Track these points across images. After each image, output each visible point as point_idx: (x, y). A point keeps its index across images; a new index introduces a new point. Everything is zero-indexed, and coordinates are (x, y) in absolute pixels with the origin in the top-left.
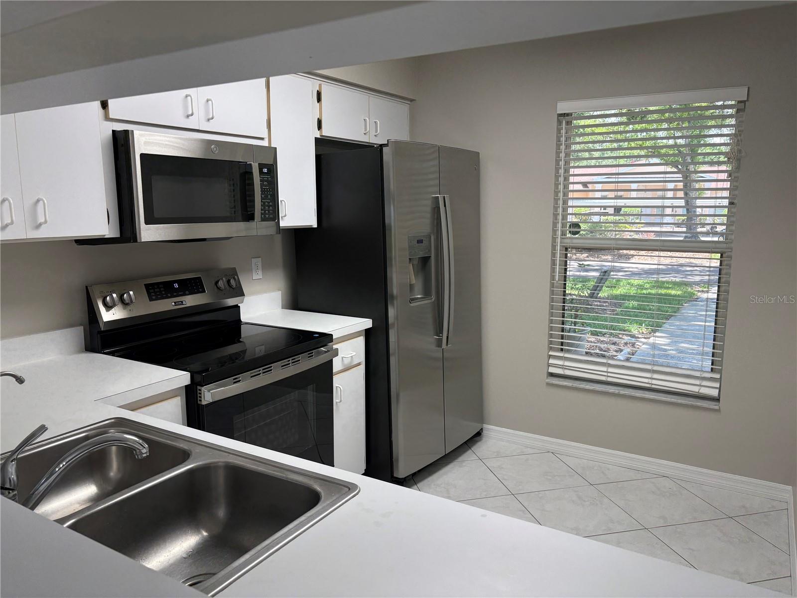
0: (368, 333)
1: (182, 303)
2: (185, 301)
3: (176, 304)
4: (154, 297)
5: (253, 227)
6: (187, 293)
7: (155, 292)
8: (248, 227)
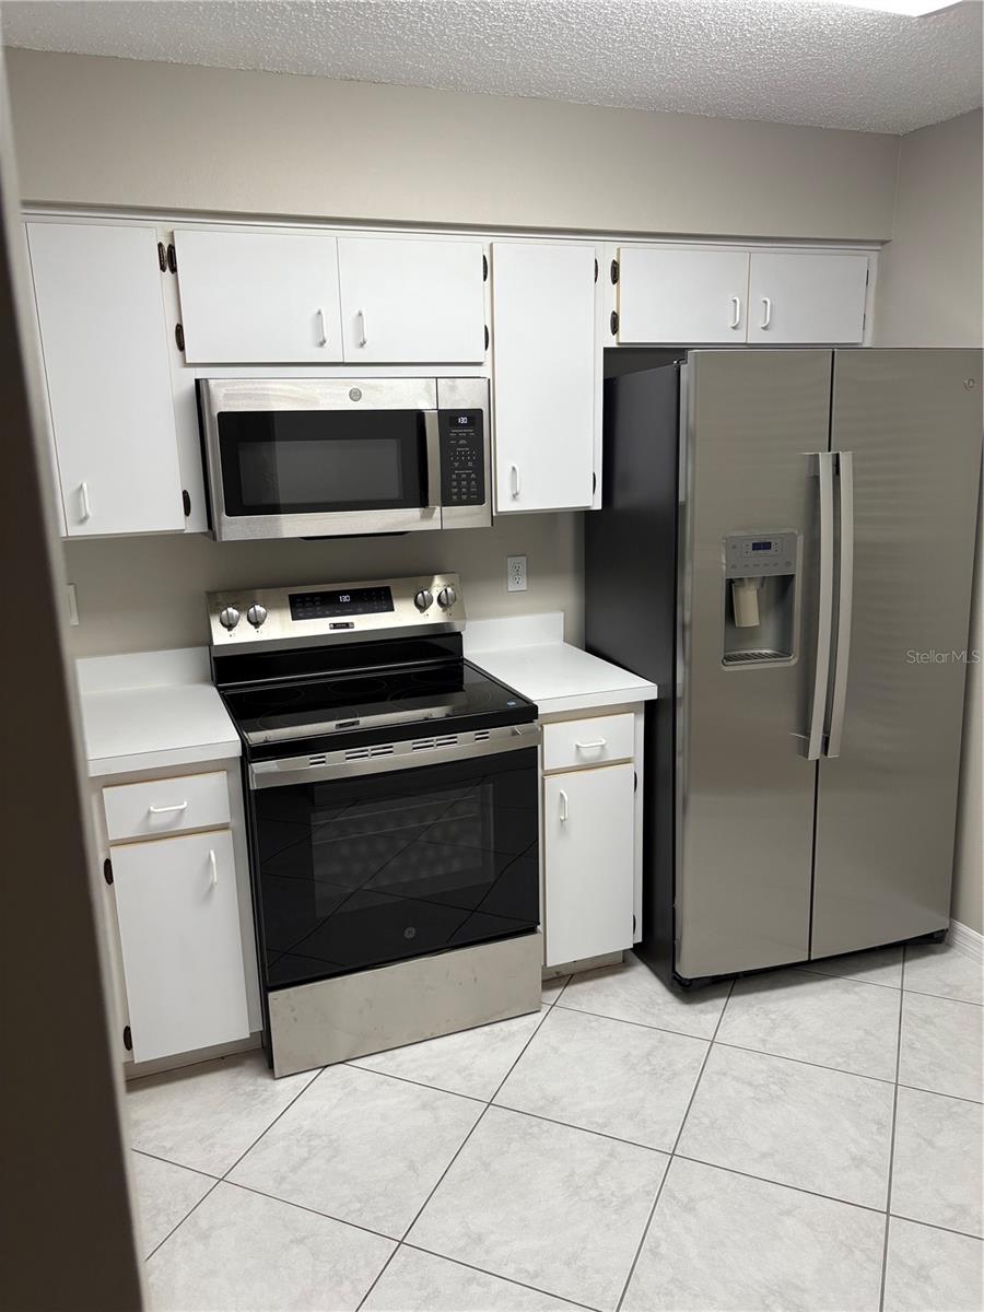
0: (651, 709)
1: (347, 625)
2: (352, 624)
3: (335, 626)
4: (301, 615)
5: (435, 515)
6: (360, 610)
7: (304, 607)
8: (424, 517)
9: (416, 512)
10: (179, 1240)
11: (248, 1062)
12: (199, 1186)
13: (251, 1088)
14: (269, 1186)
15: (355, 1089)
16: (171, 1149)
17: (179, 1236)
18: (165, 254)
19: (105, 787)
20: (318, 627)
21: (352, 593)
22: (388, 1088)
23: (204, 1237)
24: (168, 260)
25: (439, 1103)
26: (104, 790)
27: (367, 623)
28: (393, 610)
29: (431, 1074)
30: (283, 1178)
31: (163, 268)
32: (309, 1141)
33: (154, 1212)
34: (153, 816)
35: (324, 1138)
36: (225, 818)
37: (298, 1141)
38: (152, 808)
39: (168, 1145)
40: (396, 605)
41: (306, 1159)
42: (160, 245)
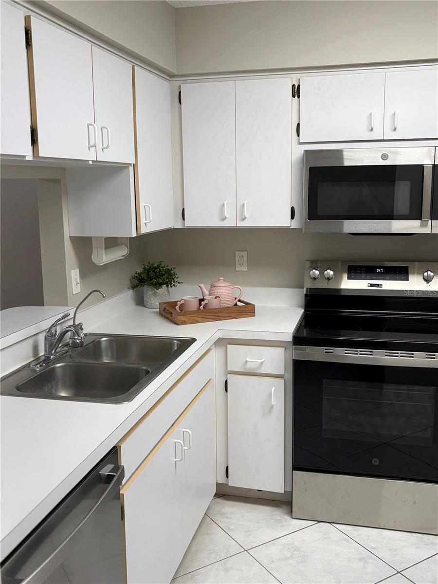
1: (378, 286)
2: (382, 285)
3: (371, 285)
4: (353, 277)
5: (429, 225)
6: (388, 278)
7: (355, 273)
8: (422, 226)
9: (418, 222)
10: (216, 567)
11: (284, 507)
12: (235, 548)
13: (280, 518)
14: (265, 562)
15: (329, 538)
16: (231, 530)
17: (216, 565)
18: (296, 90)
19: (229, 344)
20: (360, 285)
21: (384, 268)
22: (347, 543)
23: (227, 570)
24: (296, 92)
25: (371, 561)
26: (228, 345)
27: (390, 285)
28: (408, 280)
29: (373, 545)
30: (273, 562)
31: (293, 96)
32: (294, 551)
33: (212, 551)
34: (248, 363)
35: (301, 553)
36: (281, 372)
37: (289, 549)
38: (248, 359)
39: (232, 527)
40: (410, 277)
41: (288, 558)
42: (294, 86)
